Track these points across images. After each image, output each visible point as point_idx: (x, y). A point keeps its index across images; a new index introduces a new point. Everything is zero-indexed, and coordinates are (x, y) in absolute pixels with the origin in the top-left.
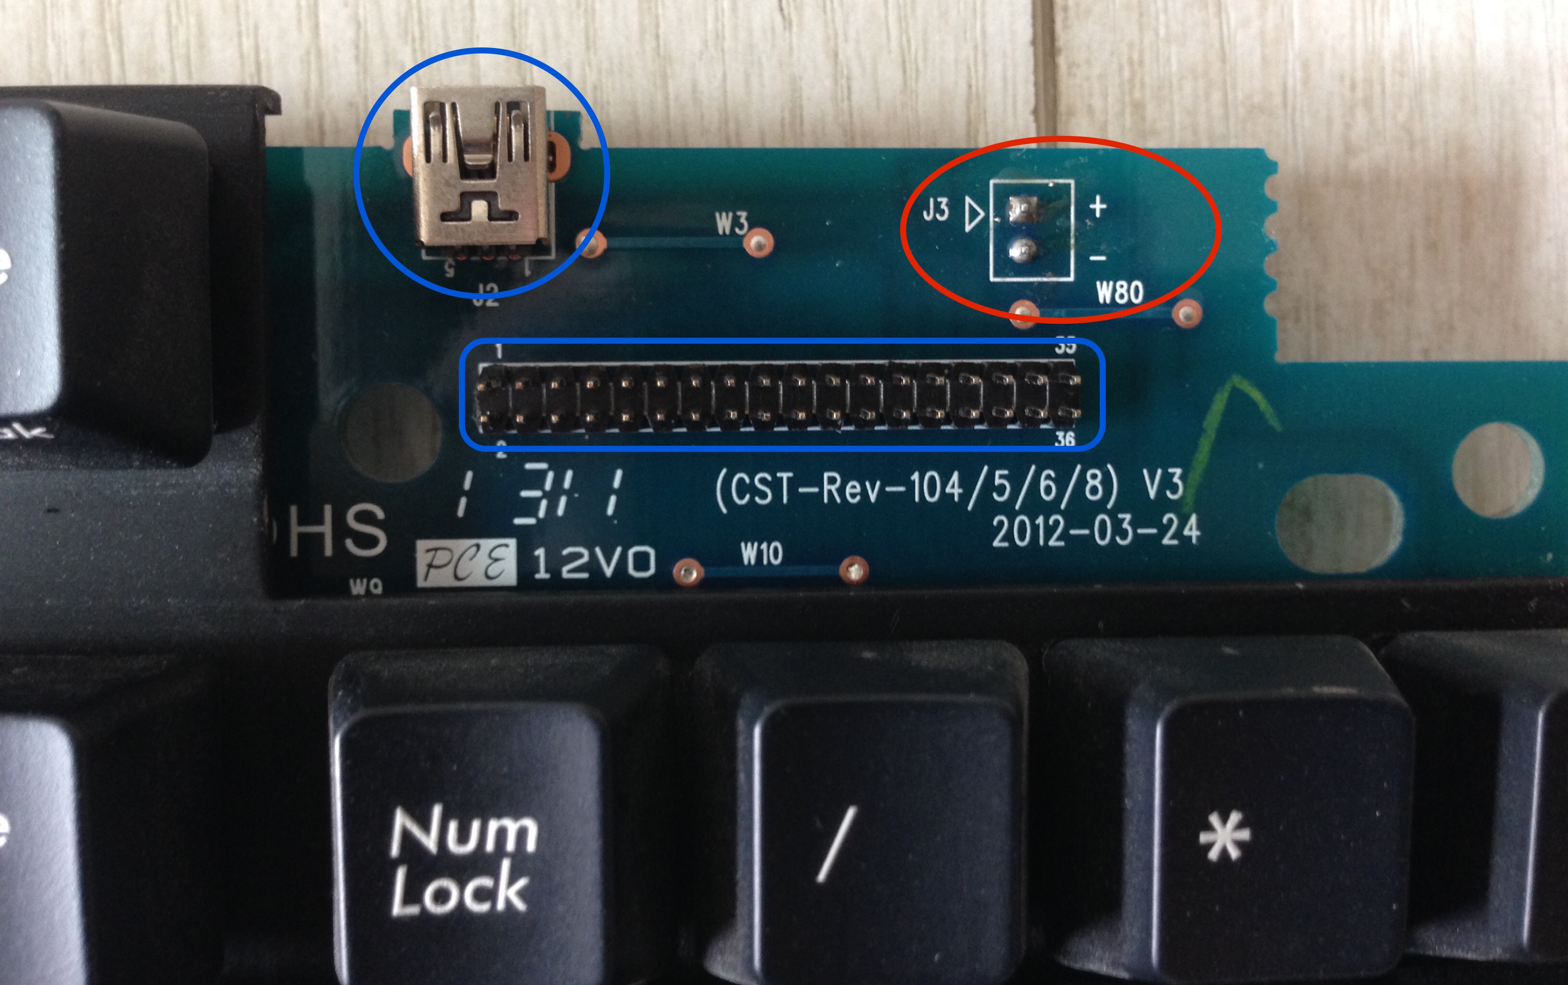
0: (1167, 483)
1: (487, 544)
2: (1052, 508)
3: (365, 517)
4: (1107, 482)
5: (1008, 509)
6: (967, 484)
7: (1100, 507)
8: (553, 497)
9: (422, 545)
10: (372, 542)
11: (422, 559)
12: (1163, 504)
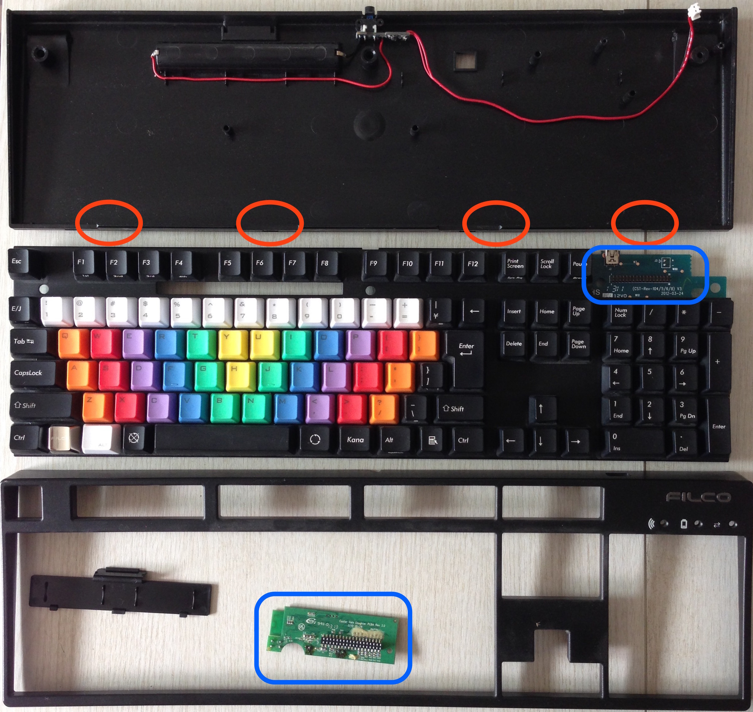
0: (680, 289)
1: (610, 294)
2: (668, 291)
3: (598, 291)
4: (673, 289)
5: (663, 291)
6: (659, 289)
7: (673, 291)
8: (616, 289)
9: (603, 294)
10: (598, 293)
11: (603, 295)
12: (679, 291)
